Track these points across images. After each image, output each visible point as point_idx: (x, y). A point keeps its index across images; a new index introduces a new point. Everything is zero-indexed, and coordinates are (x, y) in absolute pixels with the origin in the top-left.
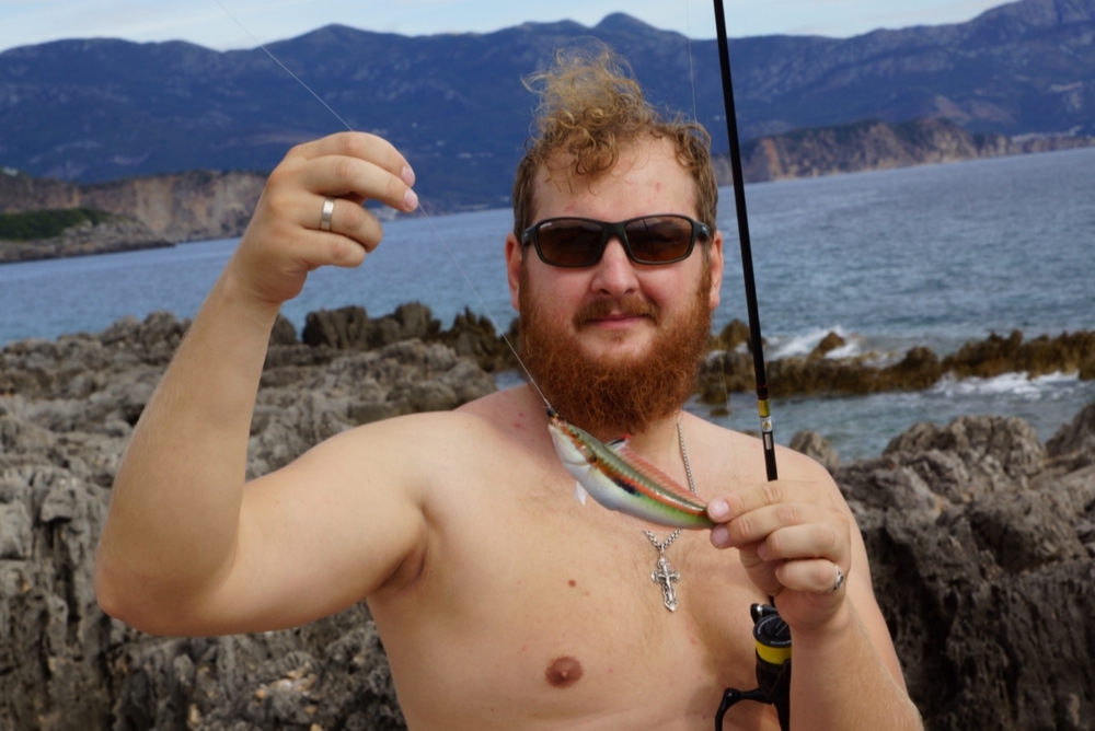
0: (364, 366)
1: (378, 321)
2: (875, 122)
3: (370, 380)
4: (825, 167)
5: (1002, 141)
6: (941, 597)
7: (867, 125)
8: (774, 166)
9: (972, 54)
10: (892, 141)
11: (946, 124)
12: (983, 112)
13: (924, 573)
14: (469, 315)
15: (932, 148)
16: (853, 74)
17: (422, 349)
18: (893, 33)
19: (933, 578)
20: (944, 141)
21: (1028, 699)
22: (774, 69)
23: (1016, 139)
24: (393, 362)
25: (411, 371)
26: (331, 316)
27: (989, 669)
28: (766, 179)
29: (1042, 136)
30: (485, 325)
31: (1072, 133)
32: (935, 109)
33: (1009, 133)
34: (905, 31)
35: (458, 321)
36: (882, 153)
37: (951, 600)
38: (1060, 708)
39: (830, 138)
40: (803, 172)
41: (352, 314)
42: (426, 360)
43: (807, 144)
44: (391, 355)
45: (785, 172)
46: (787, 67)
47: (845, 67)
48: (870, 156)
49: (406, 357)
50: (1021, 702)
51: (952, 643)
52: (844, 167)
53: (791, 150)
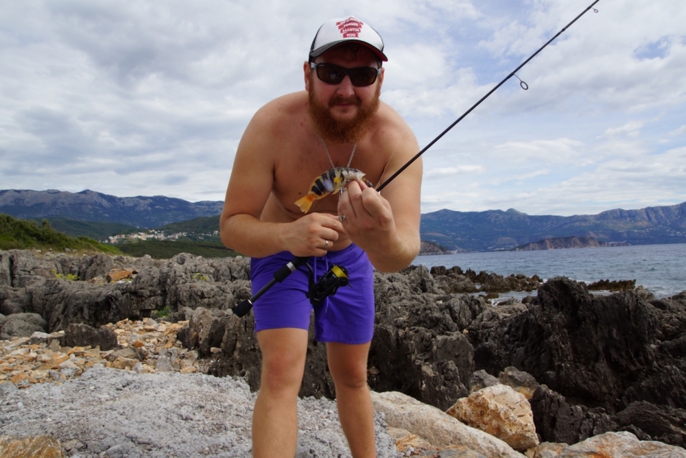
0: (443, 278)
1: (448, 270)
2: (574, 237)
3: (444, 282)
4: (561, 247)
5: (606, 243)
6: (577, 299)
7: (572, 237)
8: (548, 246)
9: (599, 222)
10: (578, 242)
11: (592, 238)
12: (601, 236)
13: (572, 293)
14: (470, 270)
15: (588, 244)
16: (569, 225)
17: (457, 276)
18: (579, 216)
19: (575, 294)
20: (591, 242)
21: (601, 329)
22: (549, 223)
23: (610, 243)
24: (450, 278)
25: (454, 280)
26: (437, 268)
27: (590, 320)
28: (546, 249)
29: (617, 243)
30: (474, 273)
31: (624, 242)
32: (589, 234)
33: (608, 241)
34: (582, 216)
35: (467, 271)
36: (575, 245)
37: (580, 300)
38: (610, 332)
39: (563, 240)
40: (556, 248)
41: (442, 268)
42: (458, 278)
43: (557, 241)
44: (450, 276)
45: (551, 247)
46: (552, 223)
47: (566, 224)
48: (572, 245)
49: (453, 277)
50: (599, 330)
51: (579, 312)
52: (566, 247)
53: (553, 242)
